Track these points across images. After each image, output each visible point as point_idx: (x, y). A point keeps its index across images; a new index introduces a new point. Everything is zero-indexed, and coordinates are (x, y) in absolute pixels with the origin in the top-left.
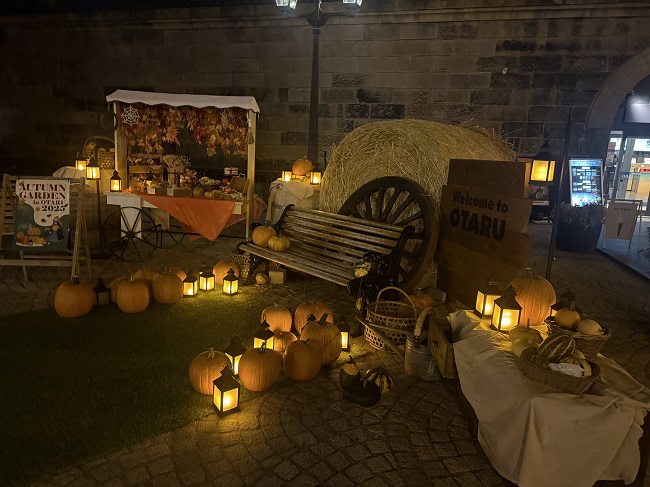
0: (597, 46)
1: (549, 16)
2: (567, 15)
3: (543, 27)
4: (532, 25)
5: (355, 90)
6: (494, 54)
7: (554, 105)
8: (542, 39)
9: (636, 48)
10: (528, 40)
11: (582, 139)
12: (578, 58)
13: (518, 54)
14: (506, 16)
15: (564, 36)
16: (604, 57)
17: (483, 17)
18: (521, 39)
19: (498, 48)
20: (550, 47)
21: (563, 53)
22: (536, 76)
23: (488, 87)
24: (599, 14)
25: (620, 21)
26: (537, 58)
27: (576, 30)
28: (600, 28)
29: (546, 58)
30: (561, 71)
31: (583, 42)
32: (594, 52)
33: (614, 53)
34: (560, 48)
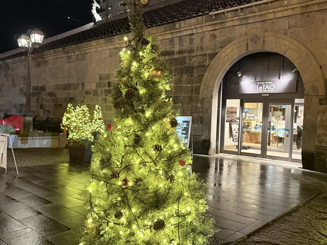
0: (202, 49)
1: (178, 35)
3: (176, 40)
4: (172, 41)
5: (106, 82)
7: (184, 85)
8: (177, 48)
9: (221, 47)
10: (171, 49)
11: (199, 105)
12: (193, 57)
13: (167, 57)
15: (186, 45)
16: (205, 55)
18: (168, 50)
20: (180, 52)
21: (186, 55)
22: (175, 69)
24: (200, 30)
25: (212, 32)
26: (175, 59)
27: (191, 41)
28: (202, 39)
29: (179, 58)
30: (186, 65)
31: (195, 47)
32: (201, 53)
33: (210, 52)
34: (184, 52)
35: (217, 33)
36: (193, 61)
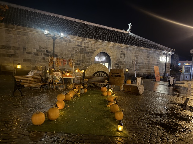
0: (91, 48)
1: (84, 41)
2: (87, 42)
3: (83, 43)
4: (81, 42)
5: (45, 50)
6: (75, 47)
7: (86, 57)
8: (83, 45)
9: (97, 49)
10: (81, 45)
11: (90, 63)
13: (79, 47)
14: (77, 40)
15: (86, 45)
16: (92, 50)
17: (73, 39)
19: (76, 46)
20: (84, 47)
21: (86, 48)
22: (83, 52)
23: (74, 53)
24: (91, 43)
25: (94, 44)
26: (82, 48)
27: (88, 44)
28: (91, 45)
29: (84, 49)
30: (86, 51)
31: (89, 47)
33: (94, 49)
34: (86, 47)
35: (96, 45)
36: (89, 50)
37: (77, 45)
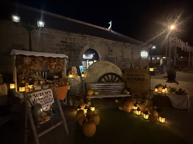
1: (69, 37)
2: (73, 37)
4: (66, 38)
6: (59, 43)
7: (73, 55)
8: (69, 41)
9: (84, 45)
10: (66, 41)
11: (78, 62)
12: (75, 46)
13: (64, 44)
14: (61, 35)
15: (72, 41)
17: (56, 34)
22: (69, 49)
23: (59, 50)
24: (78, 38)
25: (81, 40)
28: (78, 41)
29: (70, 45)
30: (73, 48)
31: (76, 43)
32: (78, 45)
33: (81, 46)
37: (62, 42)
